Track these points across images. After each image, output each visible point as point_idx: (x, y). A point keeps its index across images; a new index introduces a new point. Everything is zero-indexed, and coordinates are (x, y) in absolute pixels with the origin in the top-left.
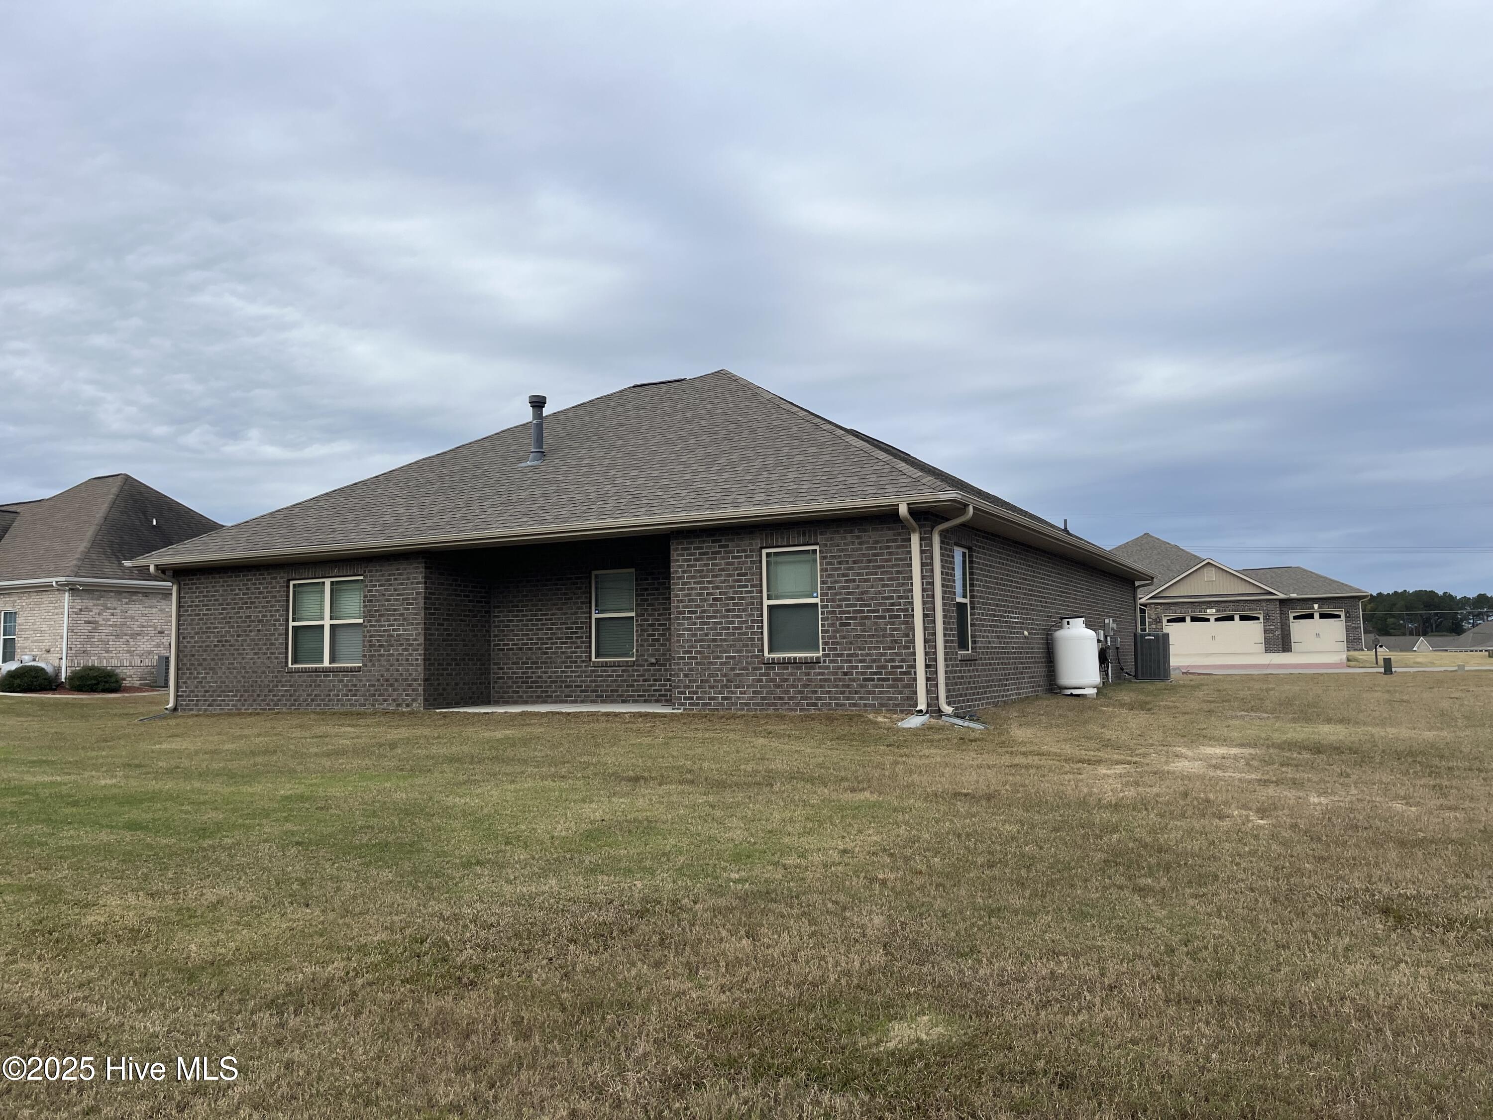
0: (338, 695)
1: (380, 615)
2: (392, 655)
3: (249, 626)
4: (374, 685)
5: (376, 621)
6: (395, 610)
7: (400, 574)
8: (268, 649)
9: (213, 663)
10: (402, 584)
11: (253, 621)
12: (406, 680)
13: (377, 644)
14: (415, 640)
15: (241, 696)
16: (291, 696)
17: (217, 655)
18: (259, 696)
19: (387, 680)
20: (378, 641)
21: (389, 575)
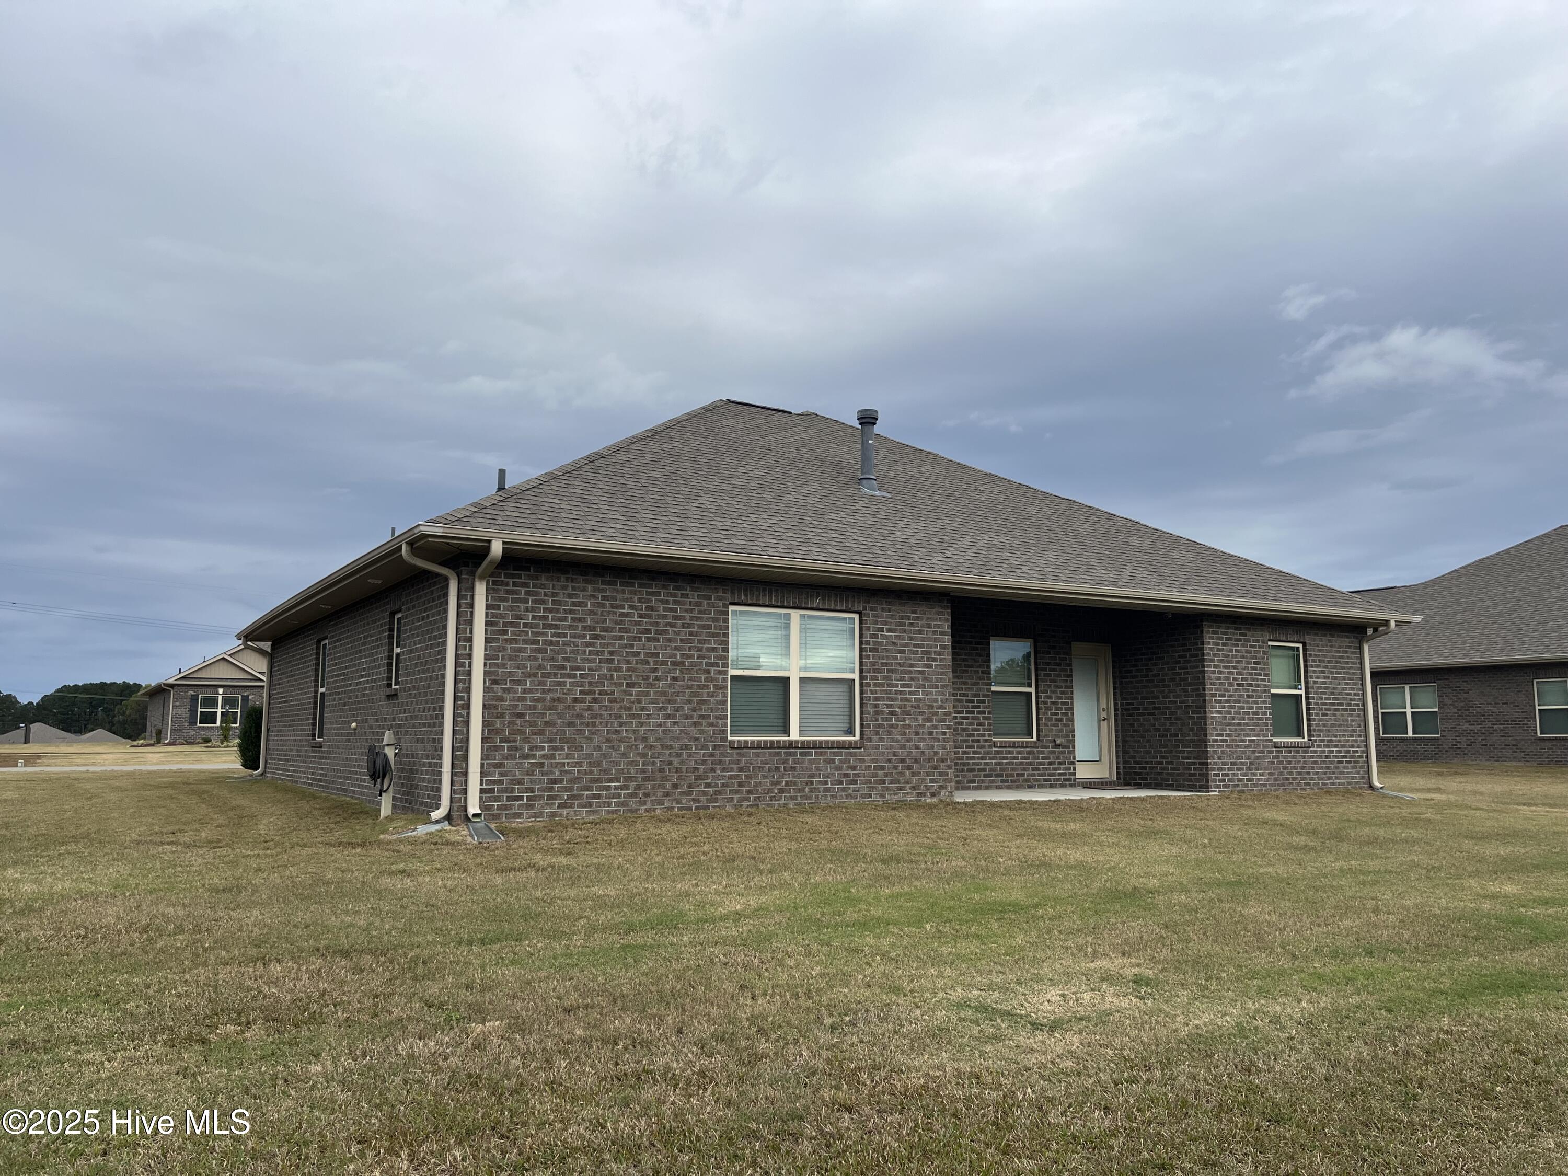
0: (826, 783)
1: (889, 671)
2: (910, 726)
3: (655, 670)
4: (883, 768)
5: (885, 678)
6: (912, 666)
7: (918, 619)
8: (694, 710)
9: (569, 732)
10: (920, 632)
11: (664, 663)
12: (929, 760)
13: (887, 710)
14: (941, 707)
15: (638, 787)
16: (740, 785)
17: (580, 716)
18: (675, 786)
19: (903, 761)
20: (888, 706)
21: (902, 618)
